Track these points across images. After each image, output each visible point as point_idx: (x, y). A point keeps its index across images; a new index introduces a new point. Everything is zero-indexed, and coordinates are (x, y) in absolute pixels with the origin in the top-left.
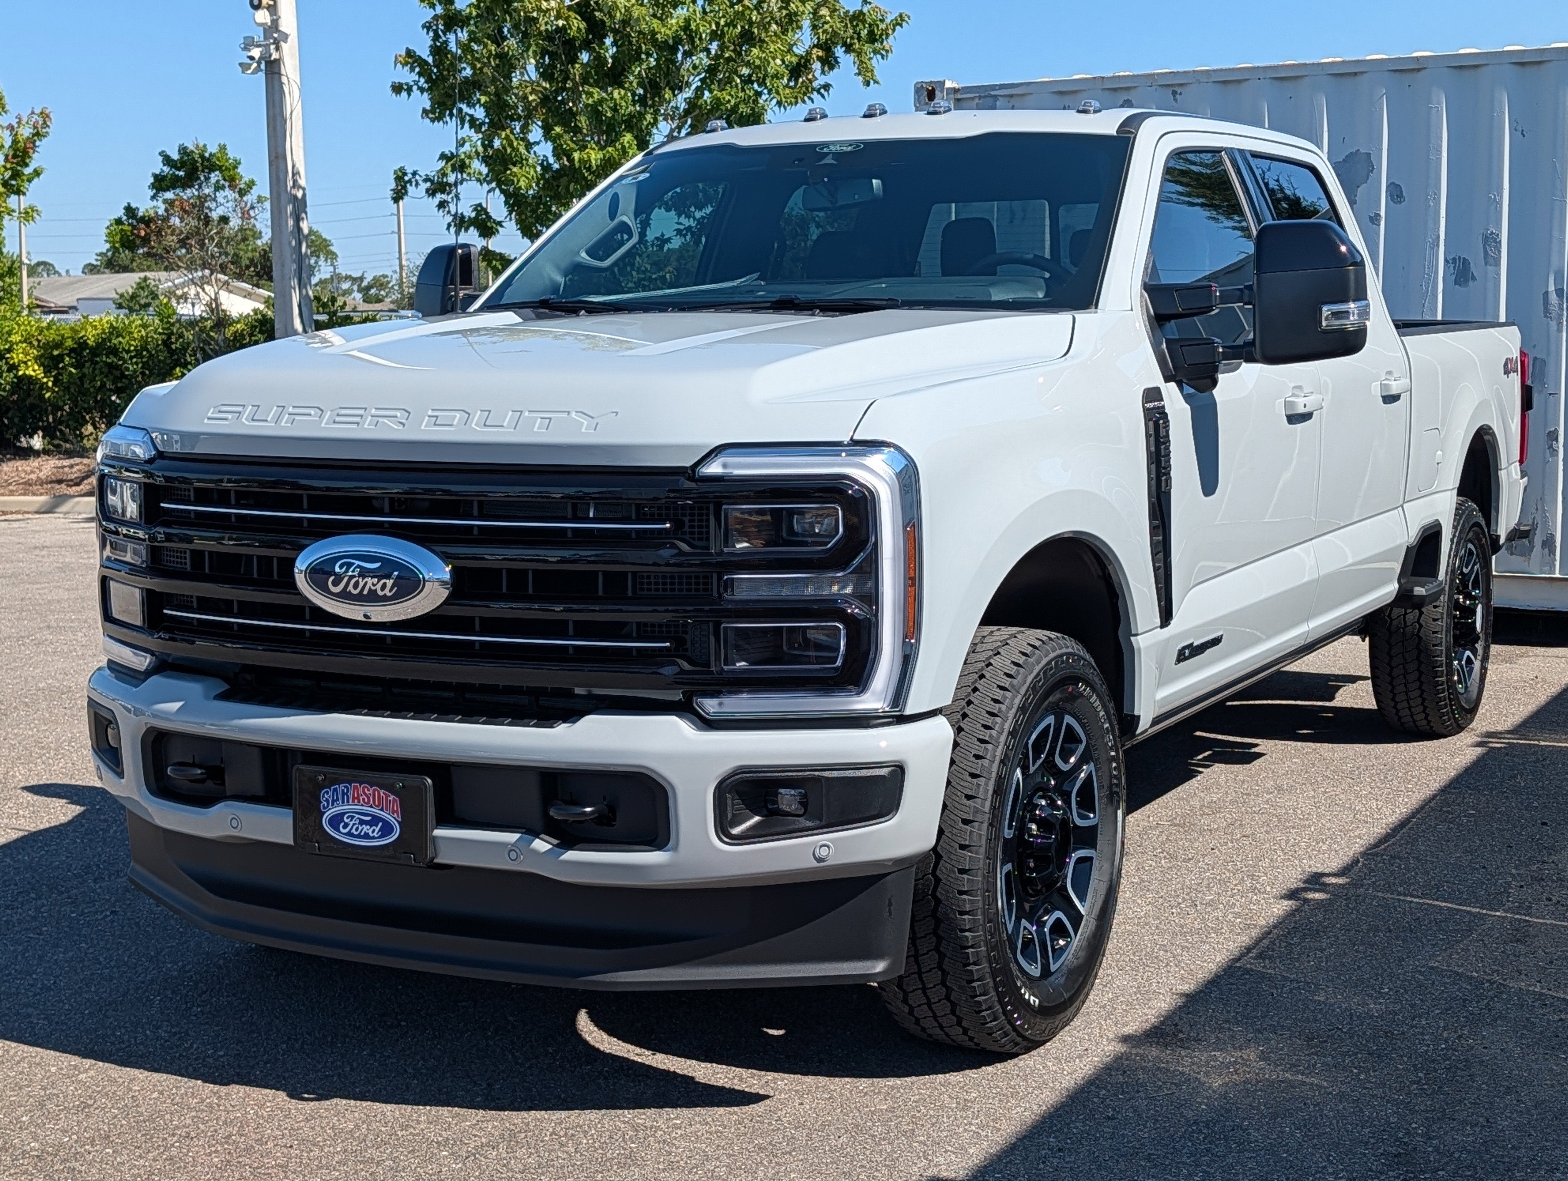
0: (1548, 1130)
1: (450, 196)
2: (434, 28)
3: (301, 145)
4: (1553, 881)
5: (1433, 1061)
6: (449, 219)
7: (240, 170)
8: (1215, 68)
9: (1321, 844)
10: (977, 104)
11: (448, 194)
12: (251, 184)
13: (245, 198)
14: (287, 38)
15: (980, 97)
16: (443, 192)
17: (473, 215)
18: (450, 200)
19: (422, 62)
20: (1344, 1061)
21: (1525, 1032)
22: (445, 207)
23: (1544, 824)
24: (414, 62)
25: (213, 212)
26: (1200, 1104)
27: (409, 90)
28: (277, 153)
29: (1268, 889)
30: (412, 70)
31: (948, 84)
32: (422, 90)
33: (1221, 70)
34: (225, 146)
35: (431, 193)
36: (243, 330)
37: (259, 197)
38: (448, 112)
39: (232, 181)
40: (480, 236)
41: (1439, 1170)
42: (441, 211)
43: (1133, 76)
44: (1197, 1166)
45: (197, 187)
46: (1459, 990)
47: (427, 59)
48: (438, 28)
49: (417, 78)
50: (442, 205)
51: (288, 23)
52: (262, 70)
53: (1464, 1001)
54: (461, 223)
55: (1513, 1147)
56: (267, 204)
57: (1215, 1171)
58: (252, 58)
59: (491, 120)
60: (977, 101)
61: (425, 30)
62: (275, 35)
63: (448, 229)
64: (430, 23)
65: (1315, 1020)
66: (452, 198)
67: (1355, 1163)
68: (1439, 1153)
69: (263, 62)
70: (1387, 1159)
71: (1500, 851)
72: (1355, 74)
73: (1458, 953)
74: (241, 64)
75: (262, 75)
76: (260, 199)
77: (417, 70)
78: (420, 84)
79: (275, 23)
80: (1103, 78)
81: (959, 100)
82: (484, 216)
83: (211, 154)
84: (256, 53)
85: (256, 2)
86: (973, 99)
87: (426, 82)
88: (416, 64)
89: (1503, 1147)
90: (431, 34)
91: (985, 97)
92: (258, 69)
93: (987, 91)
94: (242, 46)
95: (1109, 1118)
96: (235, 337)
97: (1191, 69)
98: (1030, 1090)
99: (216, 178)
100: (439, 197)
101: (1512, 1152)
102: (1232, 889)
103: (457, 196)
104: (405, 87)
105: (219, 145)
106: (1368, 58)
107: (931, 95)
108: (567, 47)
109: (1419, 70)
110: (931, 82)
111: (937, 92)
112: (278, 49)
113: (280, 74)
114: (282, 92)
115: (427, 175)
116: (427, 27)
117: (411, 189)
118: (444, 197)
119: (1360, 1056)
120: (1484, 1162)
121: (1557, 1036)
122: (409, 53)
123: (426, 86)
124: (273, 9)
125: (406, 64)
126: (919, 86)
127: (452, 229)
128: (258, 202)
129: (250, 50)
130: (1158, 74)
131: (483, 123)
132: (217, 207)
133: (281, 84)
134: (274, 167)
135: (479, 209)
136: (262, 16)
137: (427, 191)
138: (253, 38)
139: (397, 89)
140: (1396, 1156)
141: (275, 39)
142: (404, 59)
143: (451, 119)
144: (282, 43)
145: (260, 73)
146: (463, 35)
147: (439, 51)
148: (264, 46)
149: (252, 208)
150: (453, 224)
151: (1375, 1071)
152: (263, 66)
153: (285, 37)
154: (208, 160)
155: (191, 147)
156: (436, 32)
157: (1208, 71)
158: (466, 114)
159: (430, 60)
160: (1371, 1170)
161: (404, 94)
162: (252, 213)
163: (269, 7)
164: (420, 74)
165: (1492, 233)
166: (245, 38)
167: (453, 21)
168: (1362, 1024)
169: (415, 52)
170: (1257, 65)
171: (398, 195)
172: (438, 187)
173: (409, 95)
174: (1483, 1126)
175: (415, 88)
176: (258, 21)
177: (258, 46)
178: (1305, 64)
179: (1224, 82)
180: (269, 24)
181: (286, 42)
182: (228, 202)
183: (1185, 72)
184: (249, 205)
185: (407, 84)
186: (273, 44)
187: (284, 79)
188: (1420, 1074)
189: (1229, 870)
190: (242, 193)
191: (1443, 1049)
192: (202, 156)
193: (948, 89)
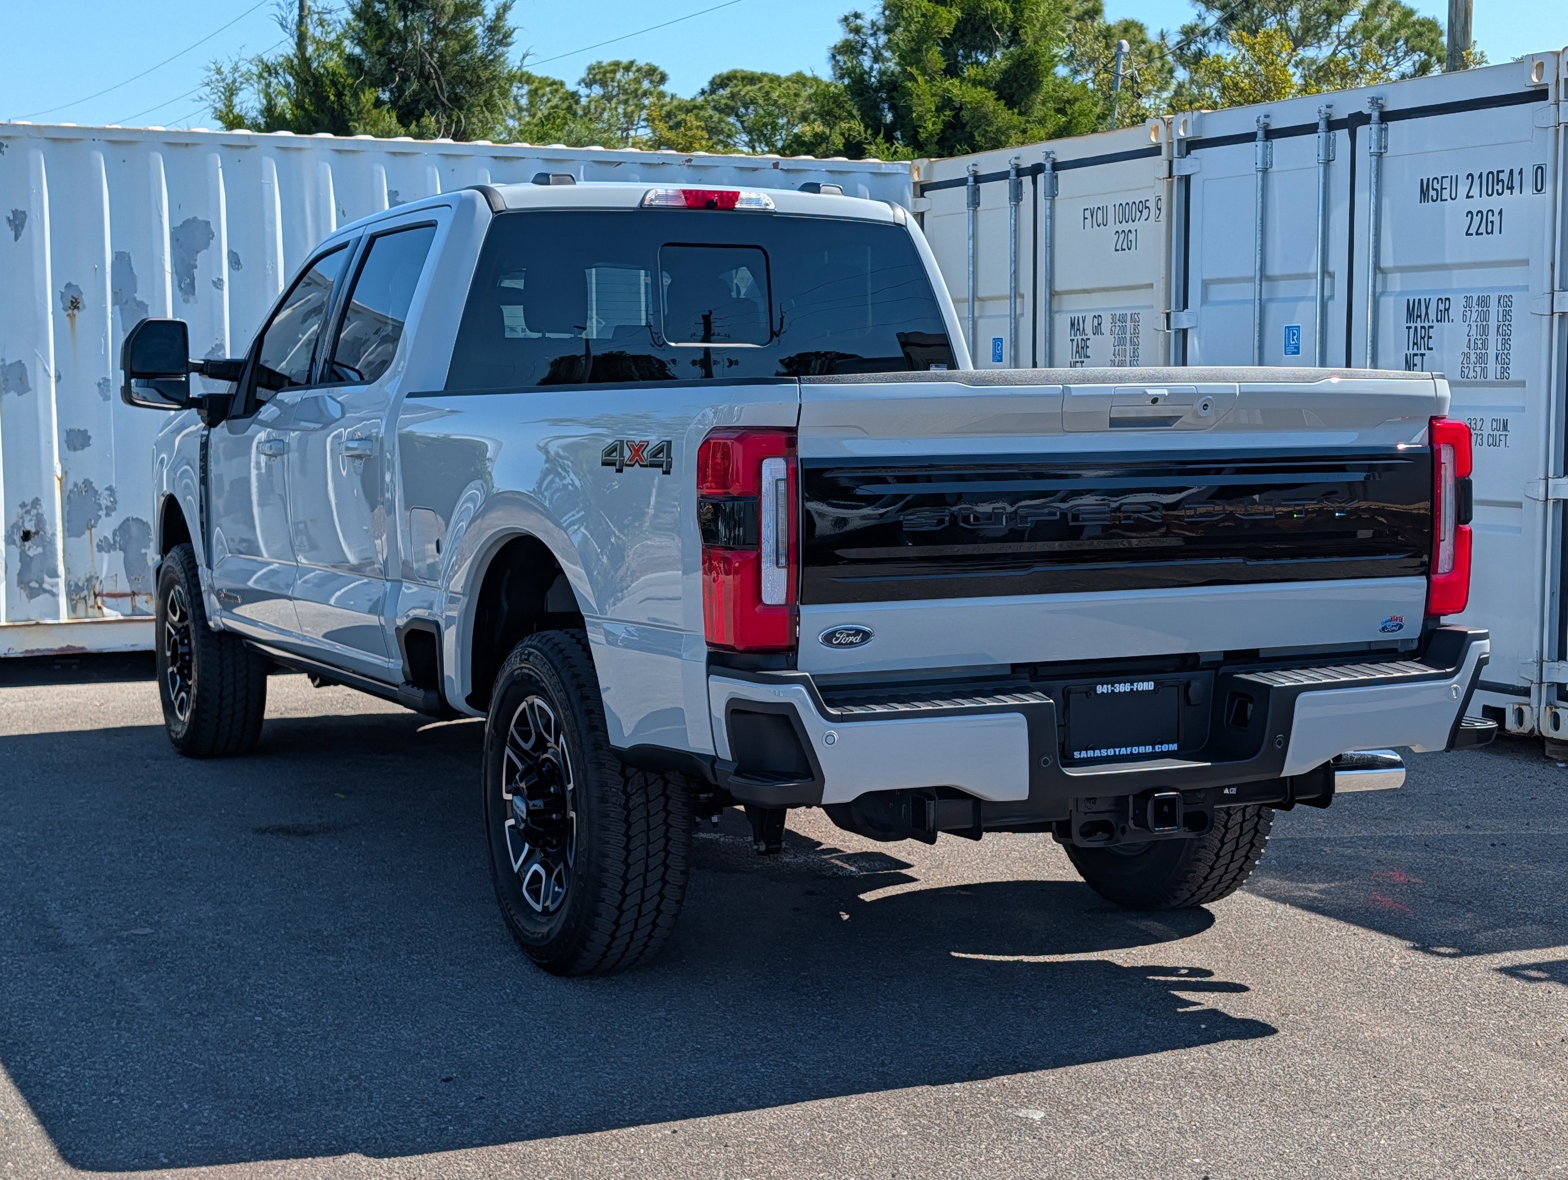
33: (52, 127)
72: (187, 145)
109: (247, 147)
170: (92, 126)
179: (55, 140)
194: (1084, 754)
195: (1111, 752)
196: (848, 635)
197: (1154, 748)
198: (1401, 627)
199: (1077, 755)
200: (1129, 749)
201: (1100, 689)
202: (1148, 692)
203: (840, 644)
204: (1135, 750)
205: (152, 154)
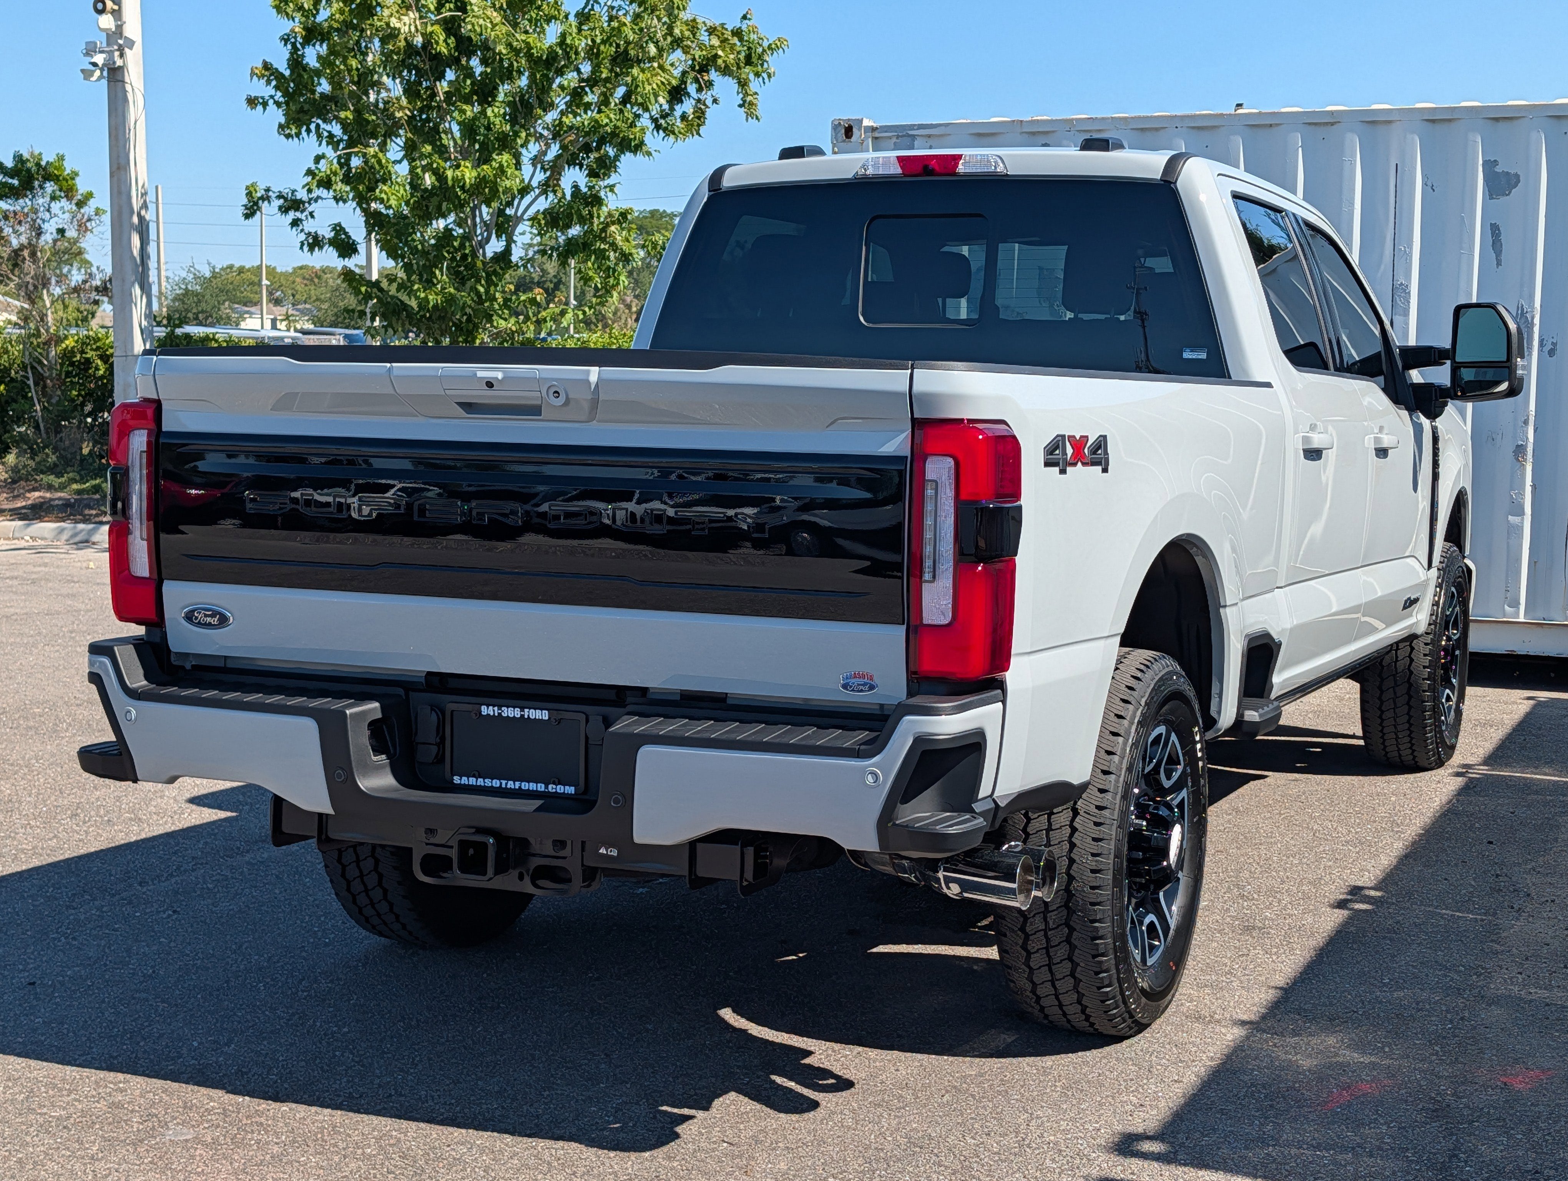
0: (1559, 1092)
1: (305, 214)
2: (293, 40)
3: (145, 156)
4: (1510, 892)
5: (1444, 1038)
6: (302, 237)
7: (78, 181)
8: (1133, 115)
9: (1291, 859)
10: (895, 143)
11: (302, 212)
12: (89, 196)
13: (82, 211)
14: (133, 45)
15: (898, 137)
16: (297, 210)
17: (332, 234)
18: (304, 218)
19: (279, 76)
20: (1367, 1037)
21: (1518, 1015)
22: (298, 226)
23: (1490, 843)
24: (271, 75)
25: (46, 224)
26: (1253, 1070)
27: (265, 104)
28: (119, 164)
29: (1256, 896)
30: (268, 82)
31: (866, 123)
32: (278, 104)
33: (1139, 117)
34: (63, 156)
35: (284, 210)
36: (74, 347)
37: (97, 209)
38: (305, 128)
39: (69, 192)
40: (339, 256)
41: (1473, 1122)
42: (294, 229)
43: (1052, 121)
44: (1266, 1118)
45: (30, 196)
46: (1451, 981)
47: (284, 72)
48: (296, 40)
49: (273, 92)
50: (295, 223)
51: (133, 29)
52: (104, 78)
53: (1459, 989)
54: (315, 243)
55: (1532, 1104)
56: (107, 218)
57: (1284, 1122)
58: (95, 65)
59: (350, 137)
60: (894, 140)
61: (283, 42)
62: (121, 42)
63: (301, 248)
64: (288, 35)
65: (1331, 1004)
66: (306, 216)
67: (1401, 1116)
68: (1470, 1109)
69: (106, 69)
70: (1427, 1113)
71: (1456, 865)
72: (1271, 125)
73: (1443, 951)
74: (83, 71)
75: (104, 82)
76: (98, 212)
77: (274, 83)
78: (276, 98)
79: (120, 28)
80: (1021, 121)
81: (876, 138)
82: (343, 236)
83: (48, 162)
84: (99, 59)
85: (100, 6)
86: (890, 138)
87: (283, 96)
88: (272, 77)
89: (1524, 1104)
90: (289, 47)
91: (902, 136)
92: (101, 77)
93: (905, 130)
94: (84, 51)
95: (1176, 1081)
96: (65, 354)
97: (1109, 116)
98: (1098, 1060)
99: (51, 188)
100: (292, 215)
101: (1532, 1108)
102: (1223, 897)
103: (312, 215)
104: (261, 101)
105: (57, 155)
106: (1284, 110)
107: (849, 132)
108: (435, 62)
109: (1332, 124)
110: (849, 120)
111: (854, 130)
112: (122, 56)
113: (123, 82)
114: (126, 100)
115: (280, 192)
116: (285, 39)
117: (265, 205)
118: (298, 214)
119: (1380, 1033)
120: (1511, 1115)
121: (1548, 1018)
122: (266, 66)
123: (282, 100)
124: (117, 14)
125: (263, 76)
126: (836, 123)
127: (306, 248)
128: (96, 215)
129: (92, 57)
130: (1077, 120)
131: (341, 140)
132: (51, 218)
133: (125, 91)
134: (115, 178)
135: (338, 229)
136: (107, 21)
137: (280, 208)
138: (96, 44)
139: (252, 102)
140: (1433, 1111)
141: (120, 46)
142: (260, 72)
143: (308, 134)
144: (127, 50)
145: (103, 80)
146: (323, 49)
147: (296, 62)
148: (107, 52)
149: (89, 220)
150: (306, 242)
151: (1396, 1045)
152: (105, 73)
153: (131, 44)
154: (45, 169)
155: (26, 156)
156: (294, 44)
157: (1125, 118)
158: (324, 129)
159: (287, 73)
160: (1416, 1121)
161: (260, 108)
162: (88, 224)
163: (113, 12)
164: (277, 88)
165: (1402, 284)
166: (87, 43)
167: (313, 34)
168: (1374, 1008)
169: (271, 65)
170: (1174, 114)
171: (251, 210)
172: (291, 204)
173: (265, 109)
174: (1502, 1088)
175: (271, 102)
176: (102, 26)
177: (101, 52)
178: (1222, 115)
179: (1142, 130)
180: (114, 29)
181: (131, 49)
182: (64, 213)
183: (1103, 119)
184: (86, 217)
185: (263, 98)
186: (117, 50)
187: (128, 88)
188: (1436, 1048)
189: (1214, 881)
190: (80, 204)
191: (1450, 1028)
192: (38, 165)
193: (866, 127)
194: (465, 781)
195: (496, 783)
196: (206, 616)
197: (546, 787)
198: (872, 688)
199: (456, 780)
200: (517, 784)
201: (485, 710)
202: (541, 721)
203: (199, 623)
204: (525, 786)
205: (1232, 137)
